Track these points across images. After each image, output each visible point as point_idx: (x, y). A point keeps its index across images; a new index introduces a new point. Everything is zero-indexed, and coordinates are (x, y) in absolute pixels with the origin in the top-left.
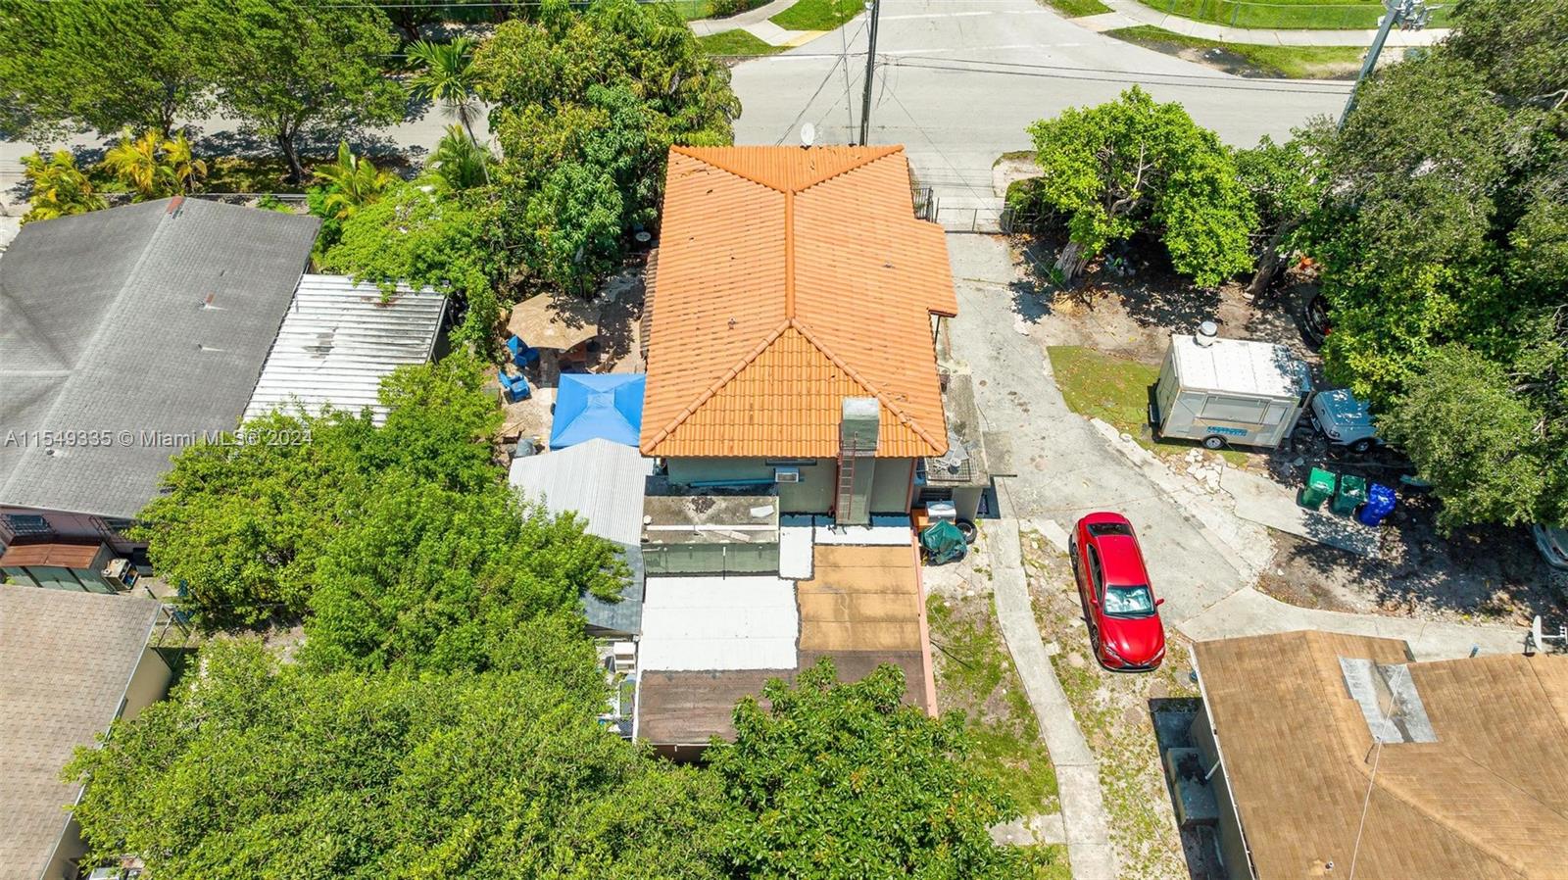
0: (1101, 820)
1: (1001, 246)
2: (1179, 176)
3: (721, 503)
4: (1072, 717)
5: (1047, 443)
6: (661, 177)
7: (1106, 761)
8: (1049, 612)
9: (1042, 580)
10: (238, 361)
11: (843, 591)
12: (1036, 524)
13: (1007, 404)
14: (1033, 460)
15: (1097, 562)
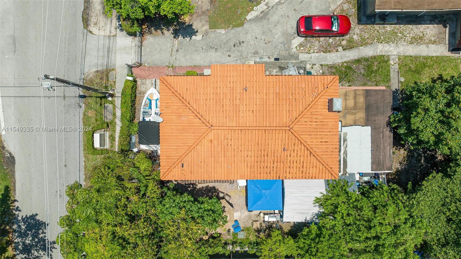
0: (392, 45)
1: (150, 39)
4: (362, 48)
5: (259, 37)
7: (375, 41)
8: (327, 48)
9: (315, 48)
11: (346, 112)
12: (293, 46)
13: (240, 48)
14: (266, 43)
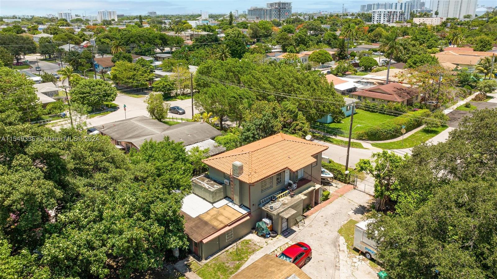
3: (212, 182)
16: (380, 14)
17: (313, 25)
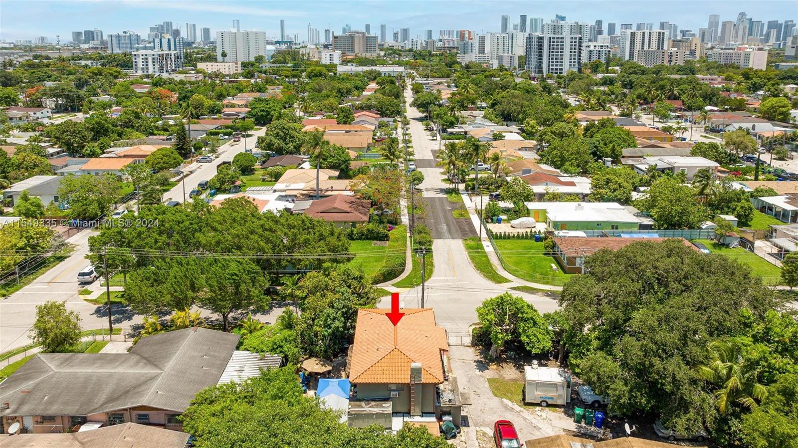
1: (473, 349)
2: (520, 315)
3: (373, 403)
5: (486, 406)
6: (354, 321)
9: (484, 444)
10: (214, 371)
12: (482, 428)
15: (500, 433)
16: (147, 59)
17: (63, 89)
